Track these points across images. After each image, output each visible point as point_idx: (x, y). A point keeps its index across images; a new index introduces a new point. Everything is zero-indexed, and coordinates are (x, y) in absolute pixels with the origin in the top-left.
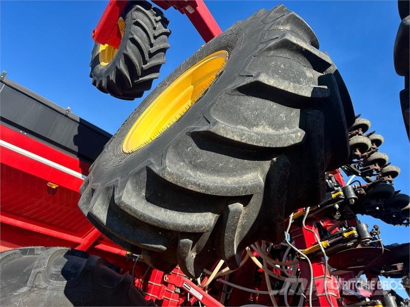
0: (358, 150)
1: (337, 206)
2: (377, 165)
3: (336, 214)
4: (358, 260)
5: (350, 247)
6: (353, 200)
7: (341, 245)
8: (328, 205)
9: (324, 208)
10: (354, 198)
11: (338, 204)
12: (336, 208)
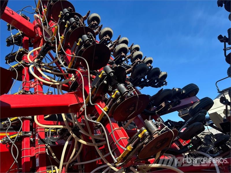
0: (122, 53)
1: (105, 82)
2: (138, 59)
3: (109, 88)
4: (130, 109)
5: (119, 103)
6: (112, 74)
7: (114, 104)
8: (100, 83)
9: (99, 87)
10: (112, 72)
11: (105, 80)
12: (105, 83)
